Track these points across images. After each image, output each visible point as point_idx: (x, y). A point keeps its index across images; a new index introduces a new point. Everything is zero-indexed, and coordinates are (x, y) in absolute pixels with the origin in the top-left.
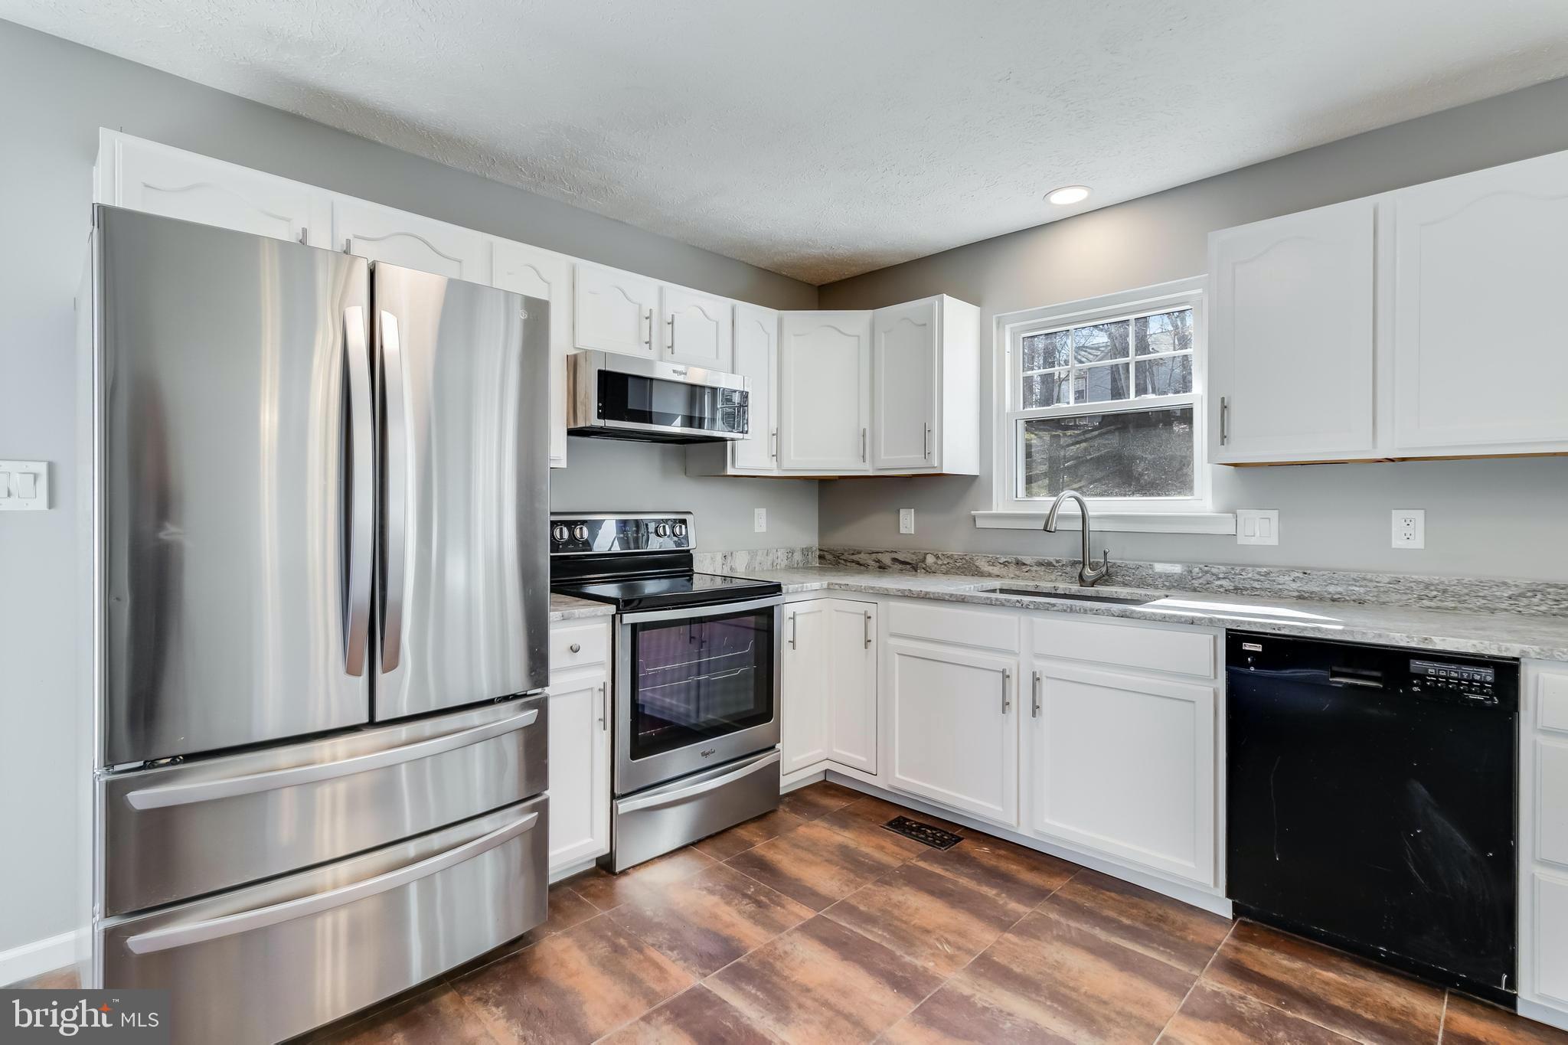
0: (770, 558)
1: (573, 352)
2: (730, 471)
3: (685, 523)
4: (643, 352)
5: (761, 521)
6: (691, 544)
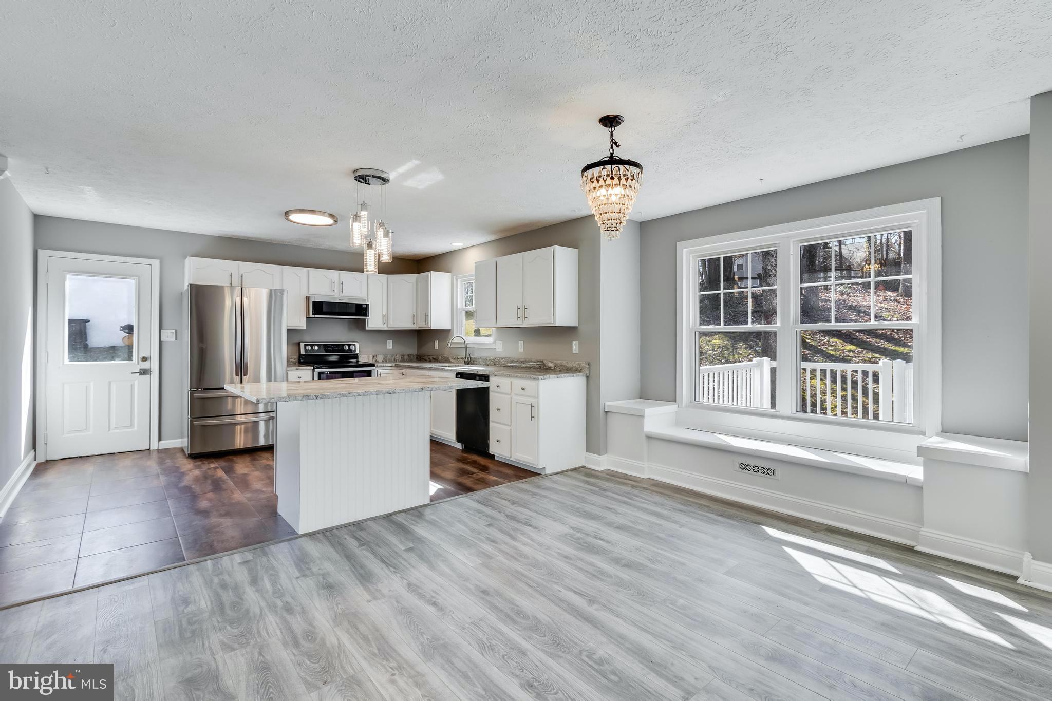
0: (393, 358)
1: (308, 295)
2: (367, 328)
3: (355, 345)
4: (332, 293)
5: (390, 345)
6: (357, 352)
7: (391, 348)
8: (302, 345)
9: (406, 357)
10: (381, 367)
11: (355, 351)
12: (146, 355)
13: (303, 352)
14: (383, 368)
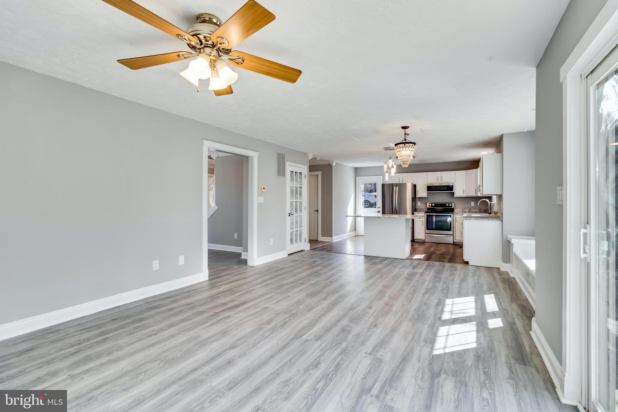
1: (427, 183)
2: (455, 196)
3: (452, 204)
4: (438, 182)
5: (473, 204)
6: (453, 207)
7: (474, 205)
8: (428, 203)
9: (482, 210)
10: (456, 214)
11: (452, 206)
12: (379, 207)
13: (428, 207)
14: (457, 215)
